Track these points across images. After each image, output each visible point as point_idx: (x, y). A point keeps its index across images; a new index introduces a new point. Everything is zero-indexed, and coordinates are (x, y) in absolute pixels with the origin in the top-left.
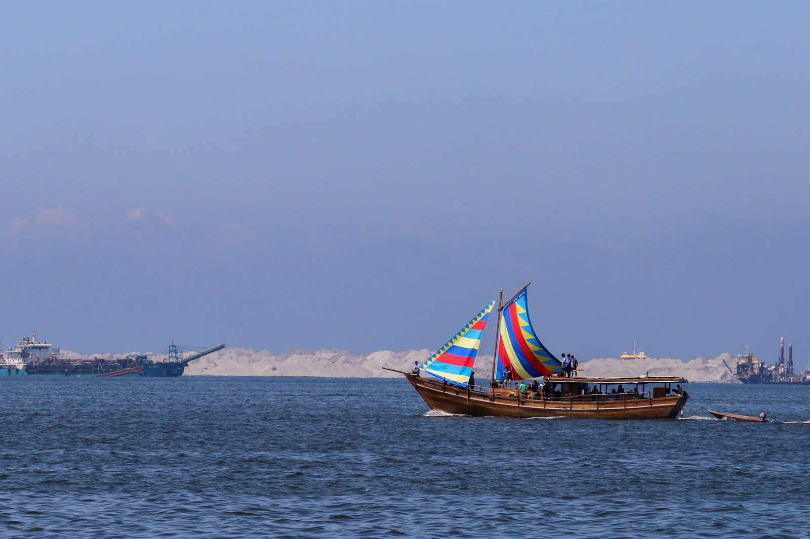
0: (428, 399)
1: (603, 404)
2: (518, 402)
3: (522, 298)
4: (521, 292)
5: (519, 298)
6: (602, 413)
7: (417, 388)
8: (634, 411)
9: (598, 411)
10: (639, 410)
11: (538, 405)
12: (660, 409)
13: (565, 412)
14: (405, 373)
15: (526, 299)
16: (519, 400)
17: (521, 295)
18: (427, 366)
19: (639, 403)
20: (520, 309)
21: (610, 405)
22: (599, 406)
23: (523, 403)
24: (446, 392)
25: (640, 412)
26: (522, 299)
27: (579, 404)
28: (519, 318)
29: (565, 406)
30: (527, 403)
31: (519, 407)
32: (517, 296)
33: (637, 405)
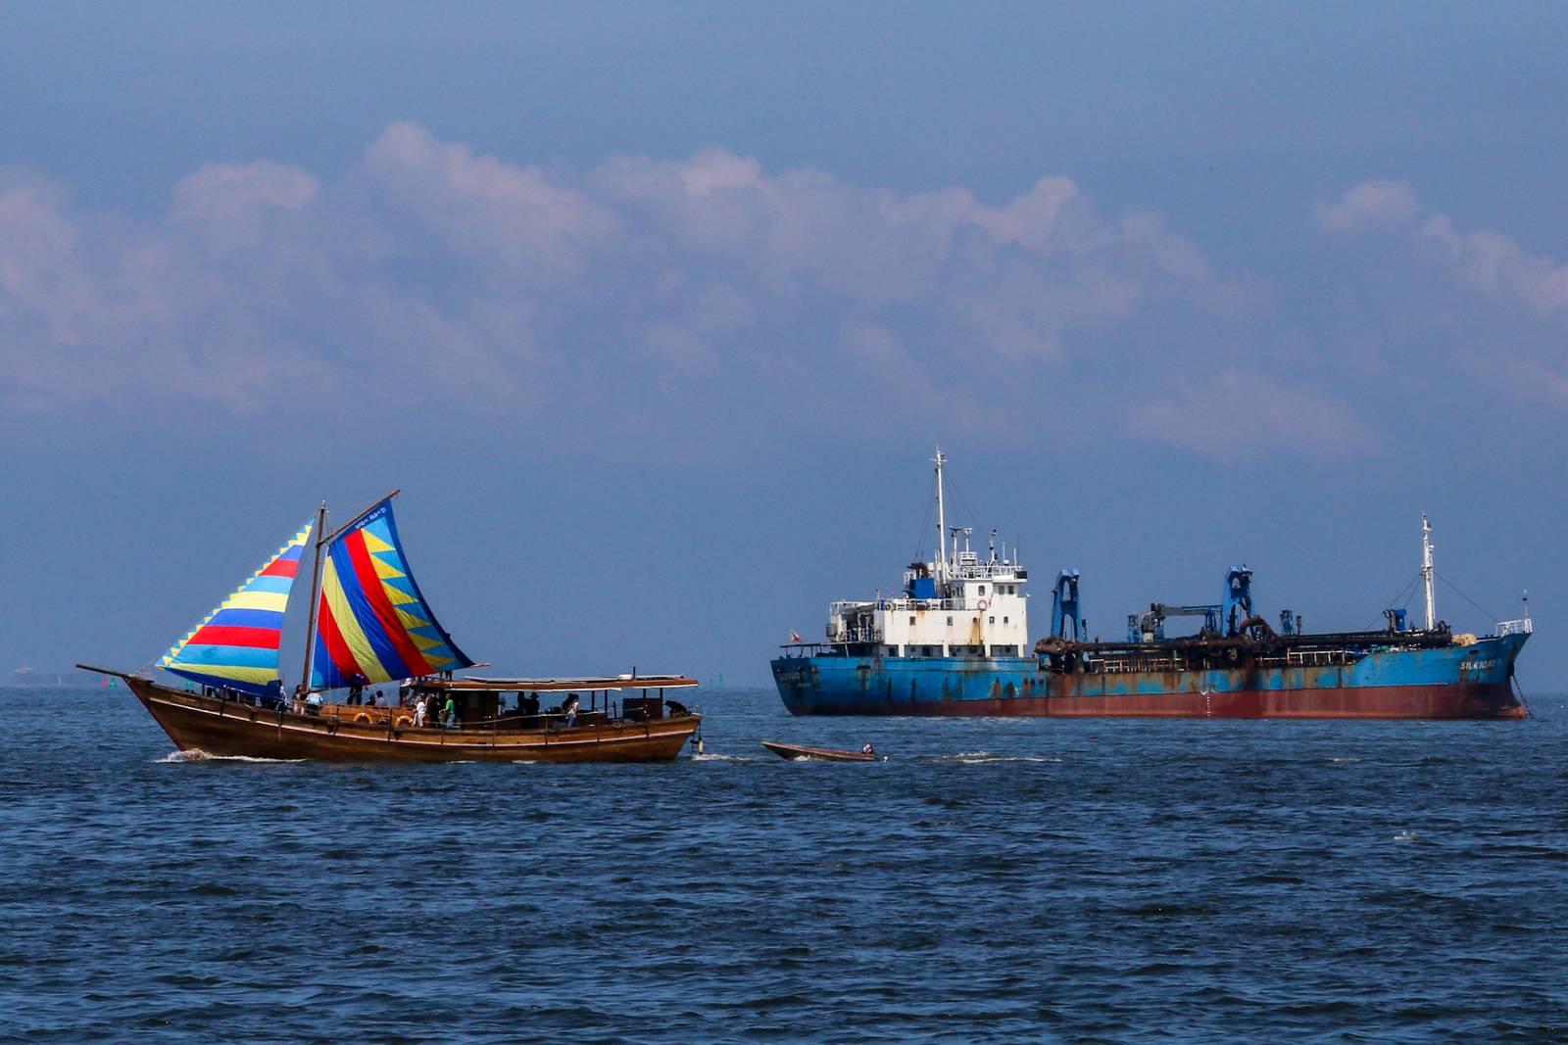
0: (174, 729)
1: (556, 734)
2: (387, 733)
3: (380, 521)
4: (373, 510)
5: (371, 521)
6: (553, 753)
7: (148, 704)
8: (615, 746)
9: (546, 747)
10: (624, 745)
11: (429, 737)
12: (663, 741)
13: (481, 752)
14: (125, 677)
15: (391, 524)
16: (391, 729)
17: (376, 515)
18: (171, 659)
19: (625, 731)
20: (376, 543)
21: (569, 736)
22: (550, 737)
23: (398, 734)
24: (224, 715)
25: (626, 748)
26: (381, 524)
27: (510, 735)
28: (376, 562)
29: (482, 739)
30: (406, 735)
31: (389, 743)
32: (366, 518)
33: (621, 734)
